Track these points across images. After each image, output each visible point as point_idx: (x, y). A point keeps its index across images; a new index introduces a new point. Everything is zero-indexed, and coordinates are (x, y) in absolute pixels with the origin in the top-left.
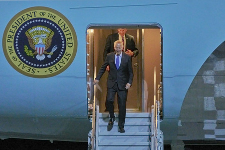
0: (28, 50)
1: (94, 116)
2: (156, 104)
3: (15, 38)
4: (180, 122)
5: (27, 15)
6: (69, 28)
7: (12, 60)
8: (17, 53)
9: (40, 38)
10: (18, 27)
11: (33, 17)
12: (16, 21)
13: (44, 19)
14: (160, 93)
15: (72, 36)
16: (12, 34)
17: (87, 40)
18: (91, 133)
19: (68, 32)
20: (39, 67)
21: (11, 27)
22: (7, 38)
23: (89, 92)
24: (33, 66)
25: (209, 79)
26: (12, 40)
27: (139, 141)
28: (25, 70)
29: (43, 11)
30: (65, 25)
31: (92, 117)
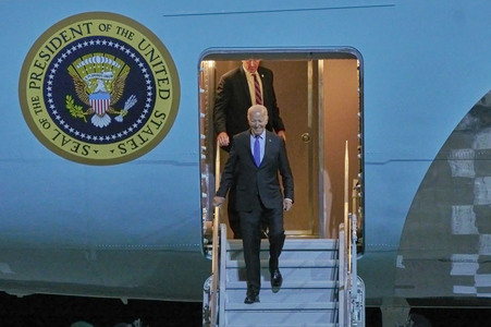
0: (74, 104)
1: (215, 246)
2: (350, 221)
3: (47, 79)
4: (400, 259)
5: (72, 29)
6: (161, 59)
7: (40, 126)
8: (50, 111)
9: (100, 79)
10: (52, 56)
11: (85, 35)
12: (47, 43)
13: (108, 39)
14: (357, 198)
15: (168, 75)
16: (38, 71)
17: (200, 83)
18: (209, 284)
19: (160, 68)
20: (98, 142)
21: (37, 57)
22: (29, 80)
23: (204, 195)
24: (85, 140)
25: (463, 167)
26: (40, 84)
27: (312, 300)
28: (68, 148)
29: (106, 22)
30: (153, 51)
31: (211, 249)
